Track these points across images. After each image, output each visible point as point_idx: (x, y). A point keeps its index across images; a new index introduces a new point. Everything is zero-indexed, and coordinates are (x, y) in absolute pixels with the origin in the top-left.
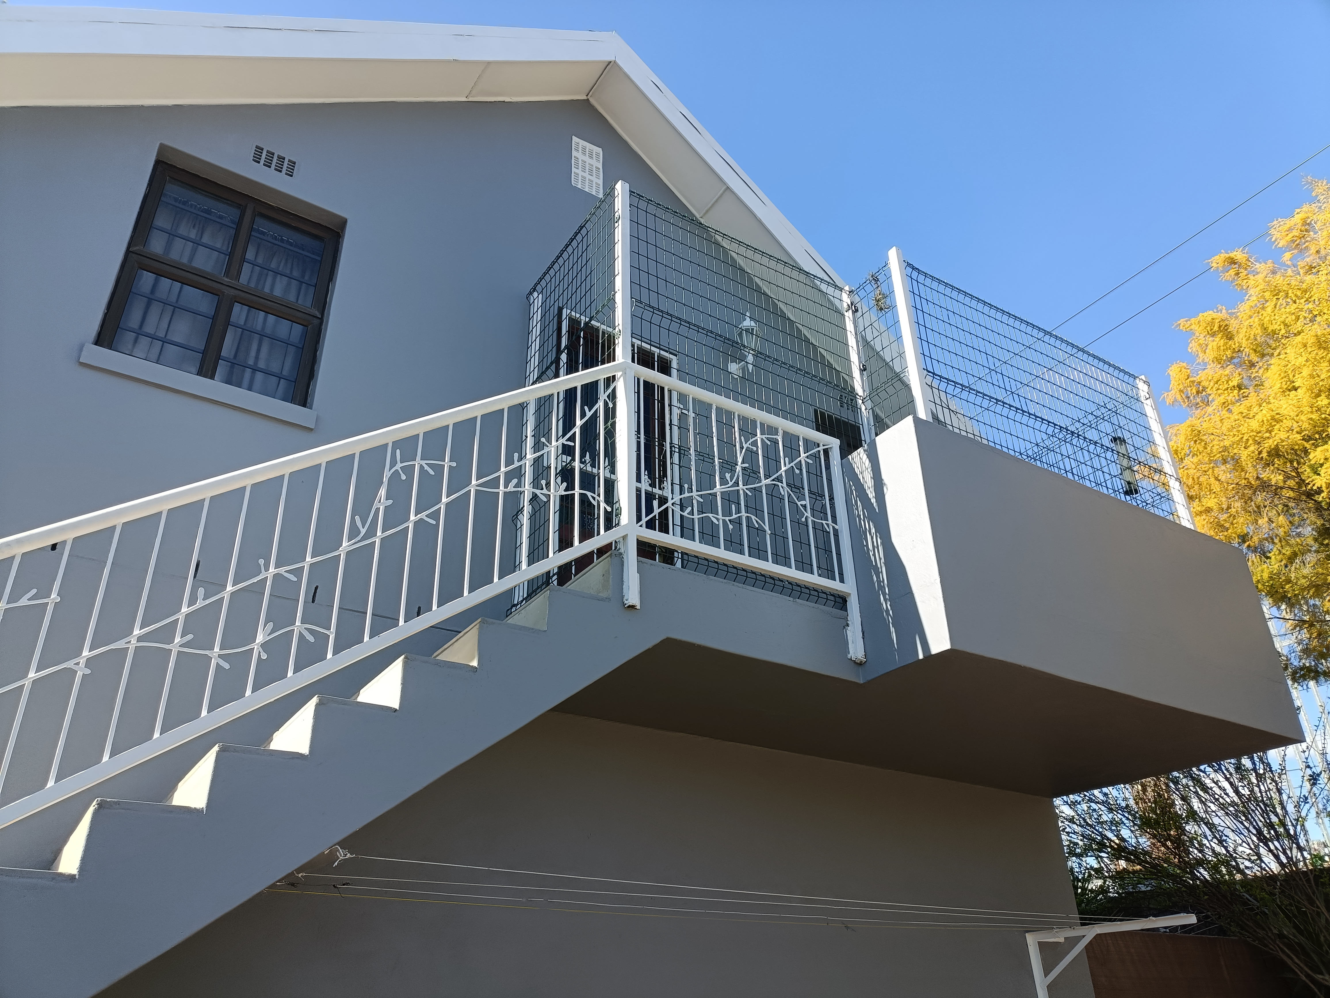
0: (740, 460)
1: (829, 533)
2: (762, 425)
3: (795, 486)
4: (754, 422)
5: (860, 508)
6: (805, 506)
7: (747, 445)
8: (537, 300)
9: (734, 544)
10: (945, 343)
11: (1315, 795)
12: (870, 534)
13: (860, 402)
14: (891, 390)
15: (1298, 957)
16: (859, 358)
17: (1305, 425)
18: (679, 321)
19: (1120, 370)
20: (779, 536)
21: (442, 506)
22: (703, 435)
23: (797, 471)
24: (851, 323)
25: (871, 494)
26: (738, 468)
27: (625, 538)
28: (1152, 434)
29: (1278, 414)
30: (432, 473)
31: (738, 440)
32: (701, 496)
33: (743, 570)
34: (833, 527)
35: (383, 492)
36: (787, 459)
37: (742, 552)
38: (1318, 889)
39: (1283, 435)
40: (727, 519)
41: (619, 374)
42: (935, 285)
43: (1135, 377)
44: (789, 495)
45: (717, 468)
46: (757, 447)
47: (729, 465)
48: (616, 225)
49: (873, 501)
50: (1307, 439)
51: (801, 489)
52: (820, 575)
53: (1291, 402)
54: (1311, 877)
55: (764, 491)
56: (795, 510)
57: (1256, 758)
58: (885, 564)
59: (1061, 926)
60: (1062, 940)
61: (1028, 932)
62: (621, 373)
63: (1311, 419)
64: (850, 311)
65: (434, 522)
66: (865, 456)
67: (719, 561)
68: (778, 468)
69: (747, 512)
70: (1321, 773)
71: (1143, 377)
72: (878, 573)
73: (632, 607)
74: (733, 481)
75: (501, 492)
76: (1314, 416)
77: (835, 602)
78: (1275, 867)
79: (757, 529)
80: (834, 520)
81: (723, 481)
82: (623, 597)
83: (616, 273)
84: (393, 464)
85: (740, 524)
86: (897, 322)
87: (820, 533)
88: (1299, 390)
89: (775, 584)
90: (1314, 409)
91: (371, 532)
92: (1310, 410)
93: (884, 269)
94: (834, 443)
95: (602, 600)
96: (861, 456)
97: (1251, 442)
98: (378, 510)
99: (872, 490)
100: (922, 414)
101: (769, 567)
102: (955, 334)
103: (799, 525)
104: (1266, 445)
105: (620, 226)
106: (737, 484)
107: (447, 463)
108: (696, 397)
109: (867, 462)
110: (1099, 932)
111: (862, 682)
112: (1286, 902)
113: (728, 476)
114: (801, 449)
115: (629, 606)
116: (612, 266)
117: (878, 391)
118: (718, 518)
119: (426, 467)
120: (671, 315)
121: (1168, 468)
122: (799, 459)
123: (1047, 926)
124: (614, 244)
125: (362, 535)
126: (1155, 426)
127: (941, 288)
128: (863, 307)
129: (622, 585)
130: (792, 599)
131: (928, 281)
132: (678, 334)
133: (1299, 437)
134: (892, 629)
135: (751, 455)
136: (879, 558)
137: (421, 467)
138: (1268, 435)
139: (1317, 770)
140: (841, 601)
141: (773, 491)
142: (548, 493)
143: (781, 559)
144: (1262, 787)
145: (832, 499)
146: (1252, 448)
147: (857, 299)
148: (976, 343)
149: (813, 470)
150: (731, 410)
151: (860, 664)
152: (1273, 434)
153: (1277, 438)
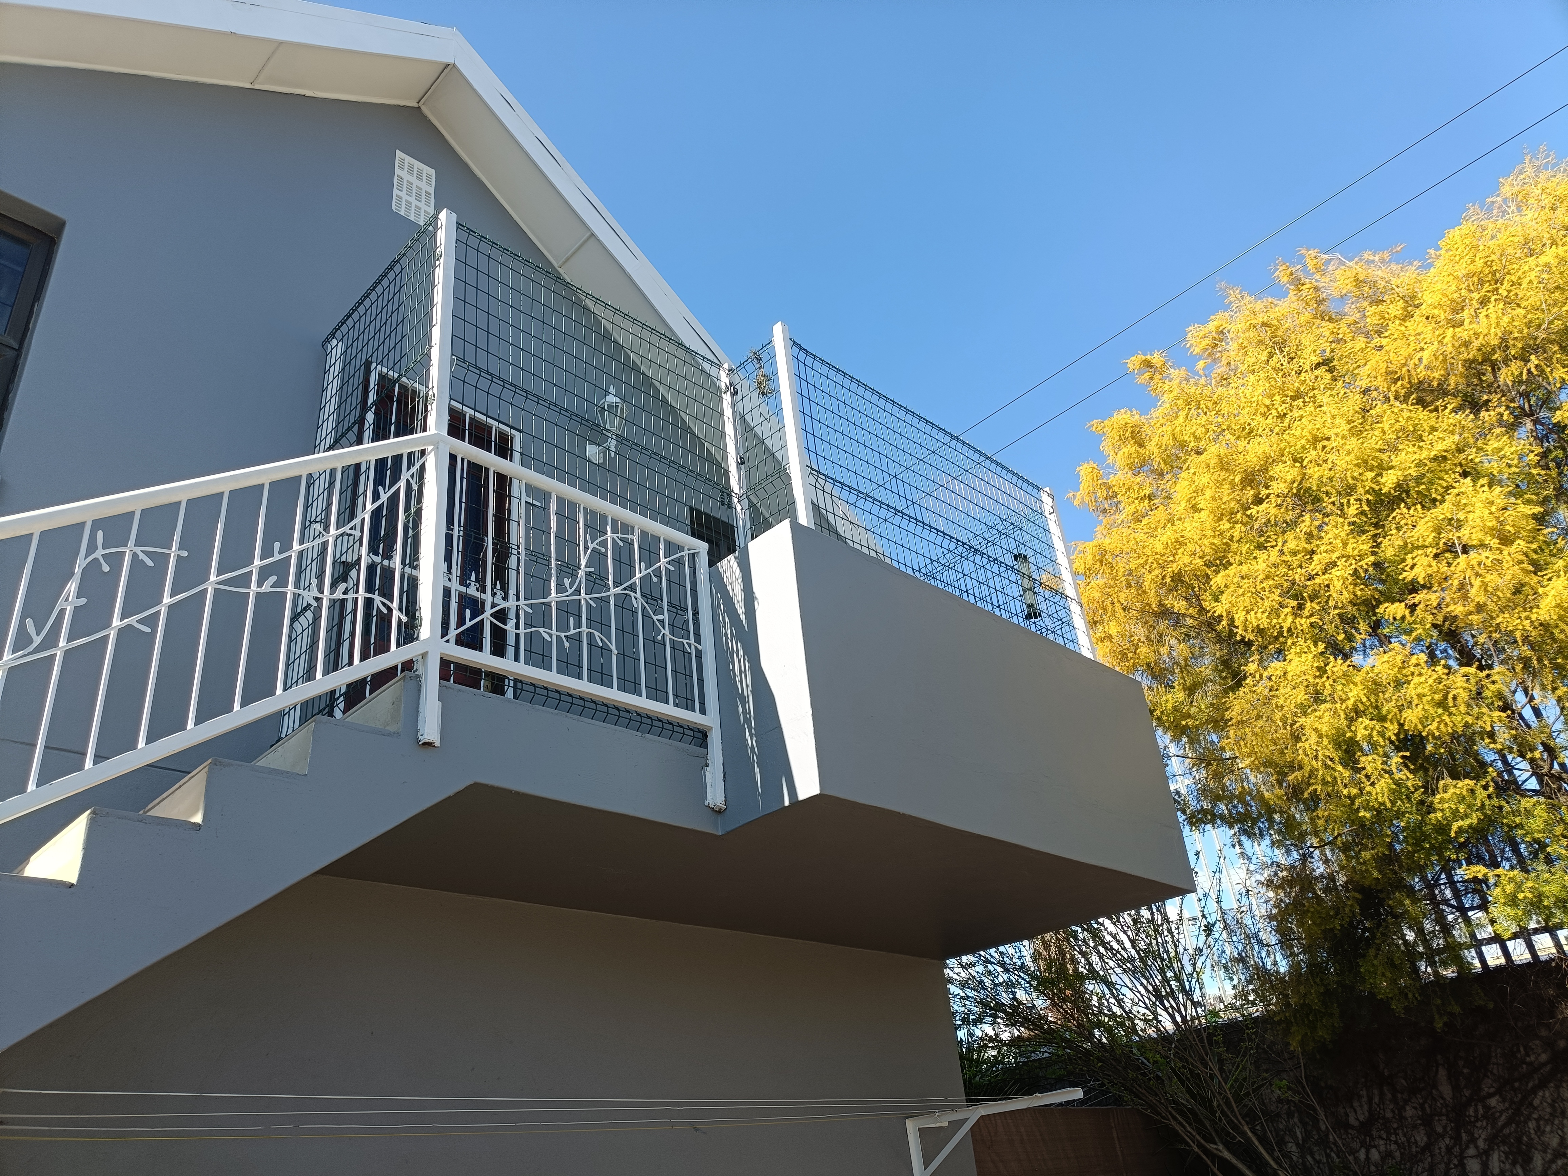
0: (583, 563)
1: (690, 654)
2: (615, 522)
3: (651, 597)
4: (604, 518)
5: (728, 625)
6: (662, 622)
7: (594, 545)
8: (337, 349)
9: (570, 666)
10: (833, 437)
11: (1209, 946)
12: (738, 656)
13: (736, 500)
14: (770, 488)
15: (1190, 1124)
16: (737, 449)
17: (1208, 550)
18: (513, 389)
19: (1024, 480)
20: (627, 657)
21: (163, 609)
22: (538, 528)
23: (655, 579)
24: (729, 407)
25: (741, 610)
26: (581, 573)
27: (424, 655)
28: (1055, 552)
29: (1182, 536)
30: (150, 563)
31: (582, 538)
32: (531, 606)
33: (581, 698)
34: (696, 647)
35: (72, 587)
36: (643, 564)
37: (580, 677)
38: (1211, 1049)
39: (1186, 559)
40: (563, 634)
41: (429, 448)
42: (824, 369)
43: (1039, 489)
44: (644, 608)
45: (553, 571)
46: (607, 549)
47: (569, 568)
48: (437, 263)
49: (743, 617)
50: (1209, 565)
51: (659, 601)
52: (676, 705)
53: (1194, 524)
54: (1205, 1035)
55: (612, 602)
56: (651, 627)
57: (1154, 910)
58: (752, 691)
59: (943, 1108)
60: (945, 1124)
61: (908, 1117)
62: (432, 447)
63: (1213, 544)
64: (729, 393)
65: (149, 630)
66: (736, 565)
67: (549, 686)
68: (632, 575)
69: (589, 626)
70: (1215, 922)
71: (1047, 489)
72: (744, 703)
73: (429, 744)
74: (573, 589)
75: (252, 593)
76: (1215, 541)
77: (694, 737)
78: (1169, 1026)
79: (601, 648)
80: (698, 640)
81: (560, 588)
82: (417, 731)
83: (434, 323)
84: (92, 547)
85: (580, 641)
86: (779, 410)
87: (679, 654)
88: (1202, 512)
89: (619, 716)
90: (1217, 533)
91: (51, 641)
92: (1212, 534)
93: (768, 346)
94: (702, 547)
95: (389, 734)
96: (731, 563)
97: (1155, 565)
98: (62, 612)
99: (742, 604)
100: (804, 518)
101: (613, 694)
102: (845, 428)
103: (654, 644)
104: (1170, 570)
105: (442, 265)
106: (578, 592)
107: (174, 551)
108: (530, 483)
109: (738, 571)
110: (983, 1113)
111: (720, 834)
112: (1180, 1064)
113: (567, 582)
114: (662, 553)
115: (425, 744)
116: (429, 314)
117: (756, 489)
118: (551, 634)
119: (142, 556)
120: (503, 380)
121: (1070, 592)
122: (658, 564)
123: (928, 1110)
124: (434, 287)
125: (35, 645)
126: (1058, 544)
127: (832, 374)
128: (744, 387)
129: (417, 716)
130: (639, 734)
131: (817, 365)
132: (511, 404)
133: (1200, 562)
134: (757, 770)
135: (597, 558)
136: (745, 684)
137: (135, 556)
138: (1171, 558)
139: (1211, 919)
140: (701, 736)
141: (623, 602)
142: (320, 596)
143: (629, 685)
144: (1159, 940)
145: (696, 613)
146: (1156, 572)
147: (736, 379)
148: (869, 440)
149: (675, 579)
150: (576, 501)
151: (720, 812)
152: (1177, 557)
153: (1180, 562)
